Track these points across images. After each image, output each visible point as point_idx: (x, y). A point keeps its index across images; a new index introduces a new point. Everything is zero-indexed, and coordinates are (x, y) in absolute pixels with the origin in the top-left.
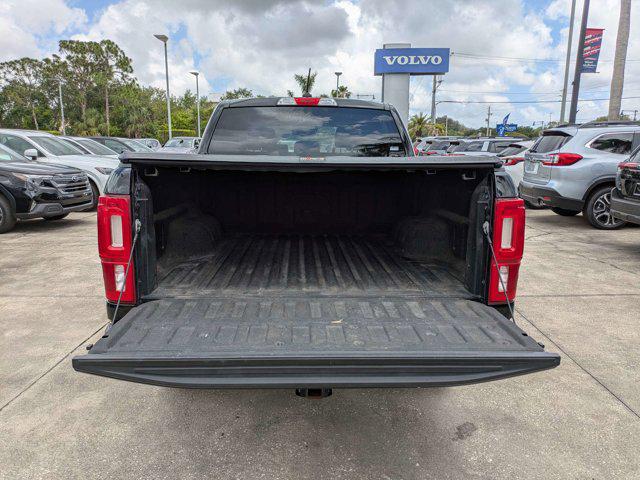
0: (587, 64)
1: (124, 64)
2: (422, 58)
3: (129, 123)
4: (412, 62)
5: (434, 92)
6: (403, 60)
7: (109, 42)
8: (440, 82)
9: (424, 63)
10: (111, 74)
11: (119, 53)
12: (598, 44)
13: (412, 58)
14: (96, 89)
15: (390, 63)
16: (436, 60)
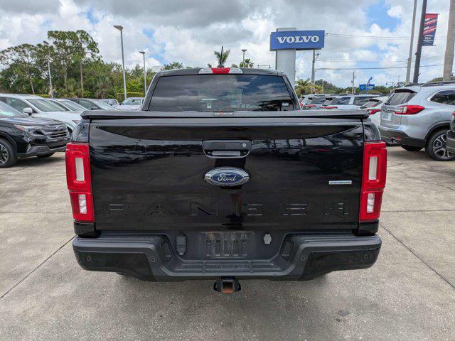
0: (427, 40)
1: (93, 46)
2: (304, 38)
3: (97, 88)
4: (297, 41)
5: (314, 62)
6: (291, 40)
7: (82, 32)
8: (318, 55)
9: (306, 41)
10: (83, 54)
11: (90, 39)
12: (434, 25)
13: (298, 38)
14: (73, 65)
15: (281, 42)
16: (315, 39)
